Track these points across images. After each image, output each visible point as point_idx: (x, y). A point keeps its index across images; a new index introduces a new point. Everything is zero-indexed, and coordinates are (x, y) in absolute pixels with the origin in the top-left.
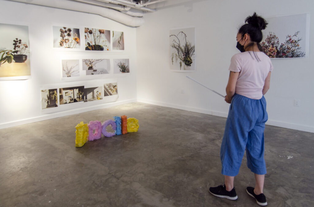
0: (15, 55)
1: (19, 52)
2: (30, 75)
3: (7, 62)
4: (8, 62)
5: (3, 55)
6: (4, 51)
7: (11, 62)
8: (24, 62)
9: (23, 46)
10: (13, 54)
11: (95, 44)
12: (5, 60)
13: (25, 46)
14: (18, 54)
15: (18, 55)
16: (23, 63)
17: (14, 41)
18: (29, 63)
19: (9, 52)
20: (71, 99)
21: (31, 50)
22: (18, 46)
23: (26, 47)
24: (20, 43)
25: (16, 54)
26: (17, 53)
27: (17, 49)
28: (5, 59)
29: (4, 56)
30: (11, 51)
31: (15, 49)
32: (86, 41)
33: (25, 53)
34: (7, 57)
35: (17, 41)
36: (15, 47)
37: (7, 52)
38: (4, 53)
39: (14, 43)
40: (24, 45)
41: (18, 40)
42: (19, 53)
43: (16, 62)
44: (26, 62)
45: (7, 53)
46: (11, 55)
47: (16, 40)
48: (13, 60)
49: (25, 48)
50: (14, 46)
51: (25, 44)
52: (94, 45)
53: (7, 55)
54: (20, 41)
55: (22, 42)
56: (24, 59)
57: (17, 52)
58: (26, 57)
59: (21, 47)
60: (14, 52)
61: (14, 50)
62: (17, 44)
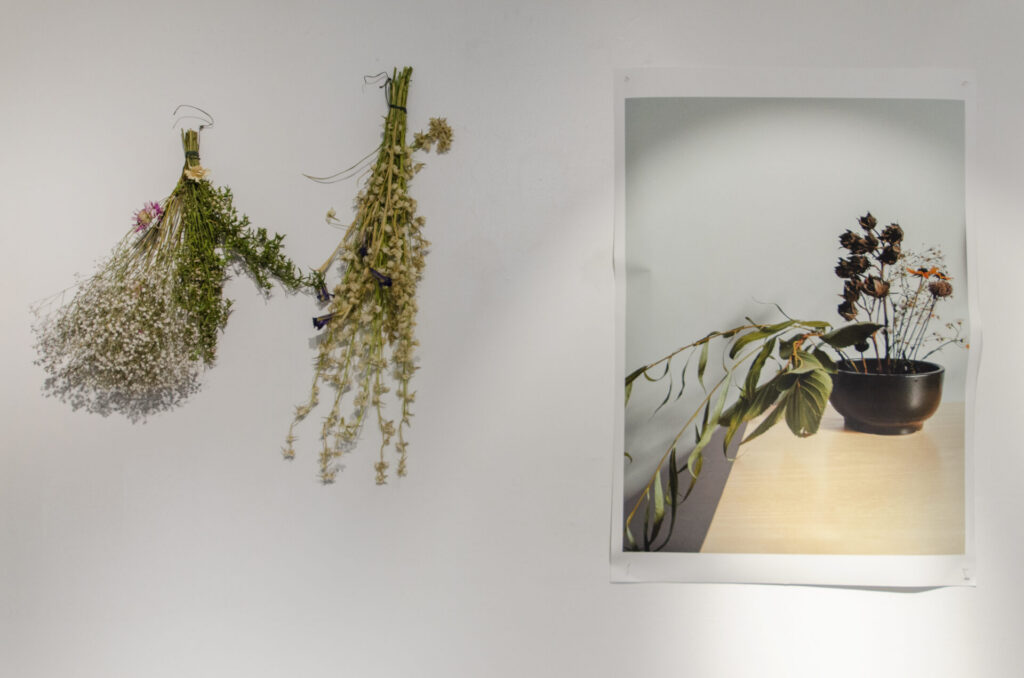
0: (844, 364)
1: (879, 336)
2: (953, 545)
3: (782, 425)
4: (794, 426)
5: (760, 361)
6: (766, 331)
7: (813, 428)
8: (913, 430)
9: (914, 283)
10: (834, 357)
12: (772, 408)
13: (933, 279)
14: (870, 354)
15: (872, 363)
16: (904, 439)
17: (847, 239)
18: (957, 439)
19: (801, 338)
21: (975, 320)
22: (871, 279)
23: (939, 291)
24: (889, 257)
25: (851, 353)
26: (862, 347)
27: (867, 310)
28: (767, 395)
29: (767, 374)
30: (821, 326)
31: (846, 309)
33: (932, 345)
34: (784, 380)
35: (871, 244)
36: (851, 294)
37: (787, 336)
38: (769, 346)
39: (846, 254)
40: (923, 272)
41: (879, 230)
42: (876, 349)
43: (853, 425)
44: (928, 424)
45: (786, 347)
46: (815, 365)
47: (862, 233)
48: (831, 414)
49: (926, 295)
50: (840, 283)
51: (928, 266)
53: (785, 363)
54: (894, 234)
55: (904, 246)
56: (915, 399)
57: (859, 336)
58: (932, 376)
59: (896, 295)
60: (839, 339)
61: (838, 323)
62: (867, 265)
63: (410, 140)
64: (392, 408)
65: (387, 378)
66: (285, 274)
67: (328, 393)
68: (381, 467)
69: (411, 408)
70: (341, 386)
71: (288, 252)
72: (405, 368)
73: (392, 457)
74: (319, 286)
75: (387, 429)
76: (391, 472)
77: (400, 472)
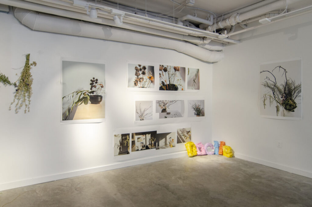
0: (91, 96)
1: (95, 92)
2: (104, 117)
3: (83, 103)
4: (85, 103)
5: (80, 95)
6: (81, 92)
7: (87, 104)
8: (99, 103)
9: (99, 86)
10: (90, 95)
11: (170, 83)
12: (82, 101)
13: (101, 85)
14: (94, 94)
15: (94, 95)
16: (98, 105)
17: (91, 80)
18: (104, 104)
19: (86, 92)
20: (143, 145)
21: (106, 91)
22: (94, 85)
23: (102, 87)
24: (96, 83)
25: (92, 94)
26: (93, 94)
27: (94, 89)
28: (81, 100)
29: (81, 97)
30: (88, 91)
31: (91, 89)
32: (160, 80)
33: (101, 93)
34: (84, 98)
35: (94, 81)
36: (92, 87)
37: (84, 92)
38: (82, 94)
39: (91, 82)
40: (100, 85)
41: (95, 79)
42: (95, 94)
43: (92, 103)
44: (101, 103)
45: (84, 94)
46: (87, 96)
47: (93, 80)
48: (89, 102)
49: (101, 87)
50: (90, 86)
51: (101, 84)
52: (168, 85)
53: (84, 96)
54: (97, 80)
55: (98, 81)
56: (99, 100)
57: (93, 92)
58: (101, 97)
59: (97, 87)
60: (90, 93)
61: (90, 91)
62: (94, 84)
63: (30, 64)
64: (27, 102)
65: (26, 98)
66: (9, 83)
67: (16, 101)
68: (25, 111)
69: (30, 102)
70: (19, 99)
71: (10, 80)
72: (29, 96)
73: (27, 109)
74: (15, 85)
75: (26, 105)
76: (27, 112)
77: (29, 111)
